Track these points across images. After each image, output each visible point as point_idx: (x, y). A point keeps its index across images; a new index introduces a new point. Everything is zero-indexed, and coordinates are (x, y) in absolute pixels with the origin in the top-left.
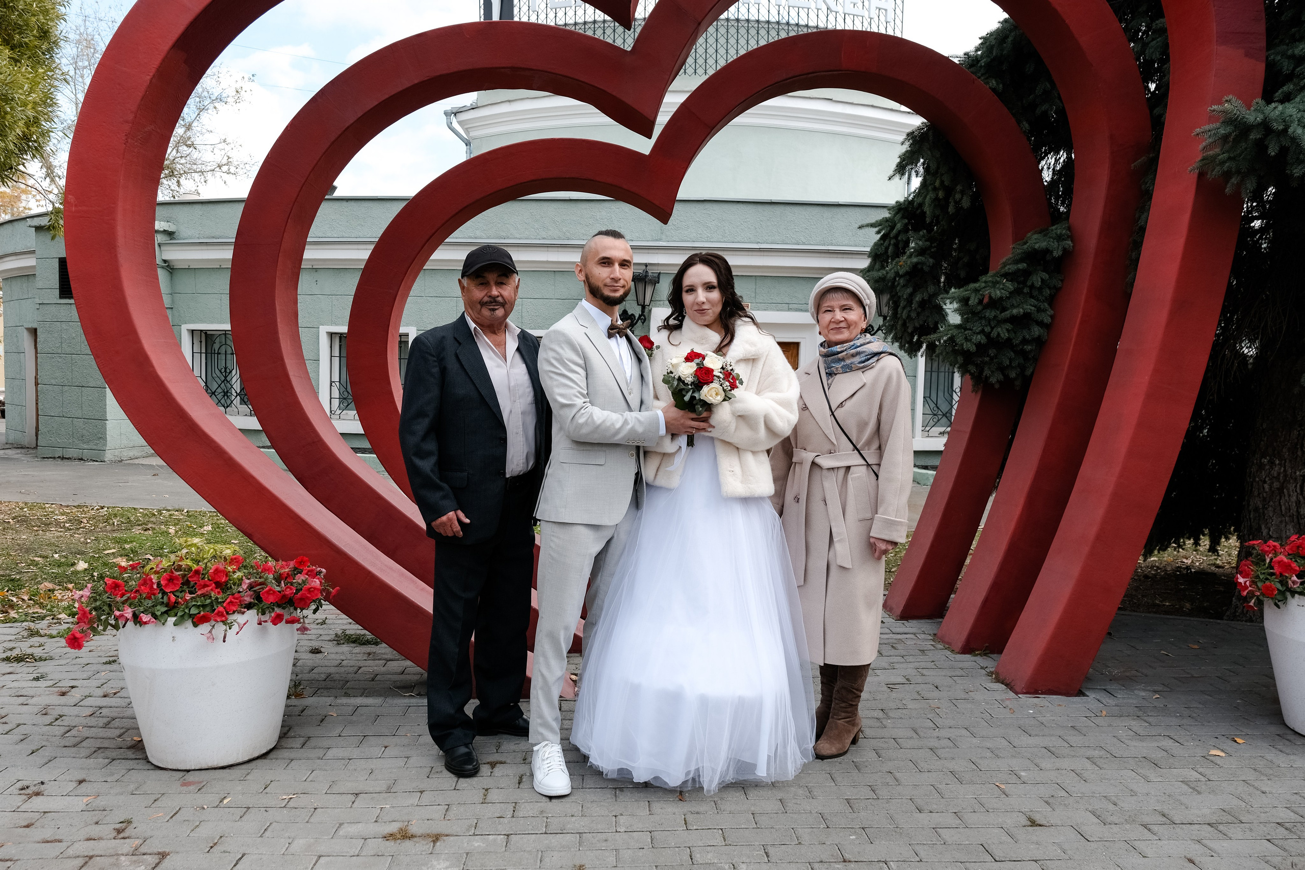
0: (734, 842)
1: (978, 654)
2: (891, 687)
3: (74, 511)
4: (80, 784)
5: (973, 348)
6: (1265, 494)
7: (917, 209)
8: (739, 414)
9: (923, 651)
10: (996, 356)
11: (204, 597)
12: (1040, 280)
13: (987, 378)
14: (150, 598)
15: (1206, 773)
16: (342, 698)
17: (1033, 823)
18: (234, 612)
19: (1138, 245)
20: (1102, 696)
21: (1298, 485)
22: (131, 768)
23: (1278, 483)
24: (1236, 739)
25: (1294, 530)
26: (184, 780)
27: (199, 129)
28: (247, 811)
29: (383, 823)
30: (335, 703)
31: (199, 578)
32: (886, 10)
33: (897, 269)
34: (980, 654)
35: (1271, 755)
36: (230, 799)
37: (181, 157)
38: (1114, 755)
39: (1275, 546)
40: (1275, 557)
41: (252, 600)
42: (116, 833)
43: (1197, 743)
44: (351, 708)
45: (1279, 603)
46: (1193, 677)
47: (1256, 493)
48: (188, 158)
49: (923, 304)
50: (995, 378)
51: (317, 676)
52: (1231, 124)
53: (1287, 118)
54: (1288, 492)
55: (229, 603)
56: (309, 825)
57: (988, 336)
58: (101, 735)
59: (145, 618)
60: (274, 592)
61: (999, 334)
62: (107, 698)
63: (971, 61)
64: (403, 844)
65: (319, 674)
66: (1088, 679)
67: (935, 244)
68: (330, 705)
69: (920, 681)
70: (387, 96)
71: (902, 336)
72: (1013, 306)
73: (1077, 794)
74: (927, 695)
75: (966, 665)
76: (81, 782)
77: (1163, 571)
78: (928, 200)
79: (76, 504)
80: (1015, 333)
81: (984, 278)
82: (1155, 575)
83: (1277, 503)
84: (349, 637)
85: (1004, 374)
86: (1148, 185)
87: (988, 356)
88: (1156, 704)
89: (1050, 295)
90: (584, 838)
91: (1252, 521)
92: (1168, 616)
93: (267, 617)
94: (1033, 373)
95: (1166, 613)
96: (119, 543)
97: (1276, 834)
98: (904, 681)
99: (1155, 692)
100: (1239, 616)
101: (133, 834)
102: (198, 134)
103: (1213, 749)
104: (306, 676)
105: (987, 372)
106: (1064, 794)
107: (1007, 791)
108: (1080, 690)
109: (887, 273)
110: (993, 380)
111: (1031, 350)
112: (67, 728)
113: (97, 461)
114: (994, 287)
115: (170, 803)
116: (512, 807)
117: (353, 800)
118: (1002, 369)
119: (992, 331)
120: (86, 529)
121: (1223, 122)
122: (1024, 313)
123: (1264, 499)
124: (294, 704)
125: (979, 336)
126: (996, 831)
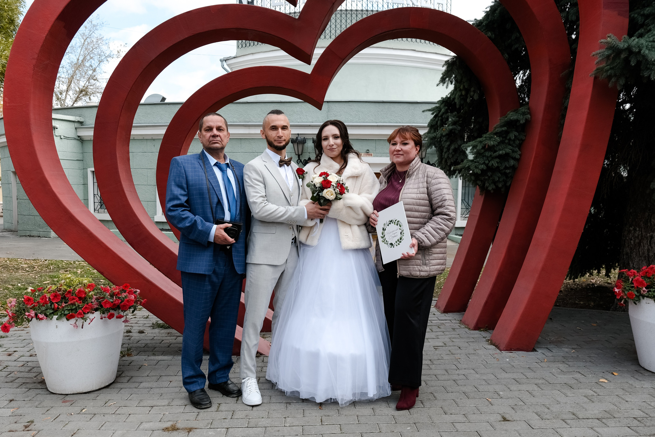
0: (345, 432)
1: (482, 330)
2: (436, 348)
3: (31, 262)
4: (10, 402)
5: (479, 172)
6: (631, 246)
7: (452, 101)
8: (348, 205)
9: (454, 329)
10: (491, 176)
11: (72, 305)
12: (514, 136)
13: (487, 187)
14: (43, 306)
15: (597, 391)
16: (151, 356)
17: (505, 419)
18: (88, 313)
19: (563, 117)
20: (545, 351)
21: (648, 241)
22: (38, 393)
23: (638, 240)
24: (613, 373)
25: (646, 264)
26: (64, 399)
27: (99, 71)
28: (94, 416)
29: (164, 422)
30: (147, 359)
31: (70, 295)
32: (442, 4)
33: (442, 132)
34: (483, 330)
35: (632, 381)
36: (86, 409)
37: (91, 85)
38: (550, 382)
39: (634, 272)
40: (634, 278)
41: (98, 306)
42: (25, 428)
43: (594, 375)
44: (156, 361)
45: (636, 302)
46: (593, 341)
47: (627, 245)
48: (94, 86)
49: (455, 150)
50: (491, 187)
51: (140, 345)
52: (611, 49)
53: (641, 45)
54: (643, 244)
55: (85, 308)
56: (125, 423)
57: (487, 165)
58: (26, 376)
59: (41, 316)
60: (109, 302)
61: (492, 164)
62: (32, 357)
63: (479, 23)
64: (172, 433)
65: (141, 344)
66: (538, 343)
67: (461, 119)
68: (145, 360)
69: (451, 345)
70: (172, 45)
71: (445, 167)
72: (500, 150)
73: (529, 403)
74: (454, 352)
75: (476, 336)
76: (11, 401)
77: (581, 286)
78: (457, 96)
79: (33, 259)
80: (501, 164)
81: (485, 136)
82: (576, 288)
83: (638, 250)
84: (159, 325)
85: (495, 185)
86: (569, 85)
87: (487, 176)
88: (573, 355)
89: (519, 143)
90: (267, 430)
91: (625, 259)
92: (581, 309)
93: (106, 315)
94: (510, 185)
95: (581, 307)
96: (51, 278)
97: (633, 424)
98: (443, 344)
99: (573, 349)
100: (618, 308)
101: (33, 428)
102: (99, 74)
103: (602, 379)
104: (135, 345)
105: (487, 184)
106: (522, 403)
107: (492, 402)
108: (534, 348)
109: (437, 135)
110: (490, 188)
111: (509, 173)
112: (9, 373)
113: (47, 237)
114: (490, 140)
115: (55, 412)
116: (232, 413)
117: (150, 410)
118: (494, 183)
119: (489, 163)
120: (37, 271)
121: (607, 48)
122: (505, 153)
123: (631, 248)
124: (126, 360)
125: (482, 166)
126: (485, 424)
